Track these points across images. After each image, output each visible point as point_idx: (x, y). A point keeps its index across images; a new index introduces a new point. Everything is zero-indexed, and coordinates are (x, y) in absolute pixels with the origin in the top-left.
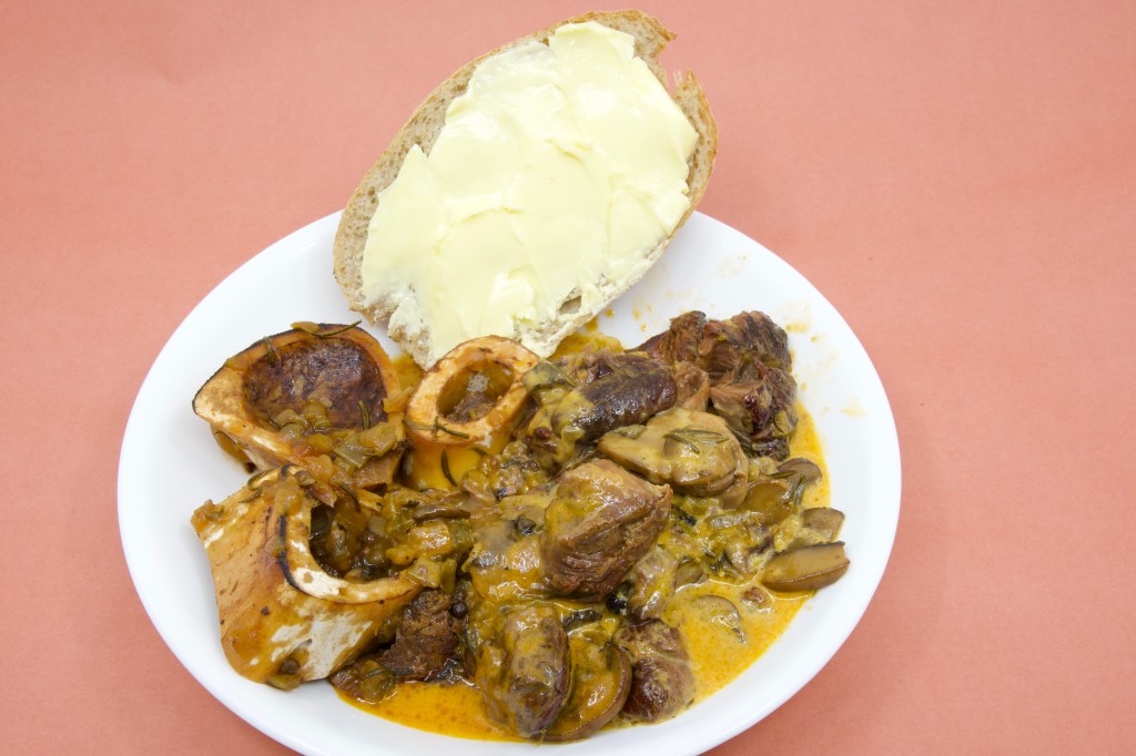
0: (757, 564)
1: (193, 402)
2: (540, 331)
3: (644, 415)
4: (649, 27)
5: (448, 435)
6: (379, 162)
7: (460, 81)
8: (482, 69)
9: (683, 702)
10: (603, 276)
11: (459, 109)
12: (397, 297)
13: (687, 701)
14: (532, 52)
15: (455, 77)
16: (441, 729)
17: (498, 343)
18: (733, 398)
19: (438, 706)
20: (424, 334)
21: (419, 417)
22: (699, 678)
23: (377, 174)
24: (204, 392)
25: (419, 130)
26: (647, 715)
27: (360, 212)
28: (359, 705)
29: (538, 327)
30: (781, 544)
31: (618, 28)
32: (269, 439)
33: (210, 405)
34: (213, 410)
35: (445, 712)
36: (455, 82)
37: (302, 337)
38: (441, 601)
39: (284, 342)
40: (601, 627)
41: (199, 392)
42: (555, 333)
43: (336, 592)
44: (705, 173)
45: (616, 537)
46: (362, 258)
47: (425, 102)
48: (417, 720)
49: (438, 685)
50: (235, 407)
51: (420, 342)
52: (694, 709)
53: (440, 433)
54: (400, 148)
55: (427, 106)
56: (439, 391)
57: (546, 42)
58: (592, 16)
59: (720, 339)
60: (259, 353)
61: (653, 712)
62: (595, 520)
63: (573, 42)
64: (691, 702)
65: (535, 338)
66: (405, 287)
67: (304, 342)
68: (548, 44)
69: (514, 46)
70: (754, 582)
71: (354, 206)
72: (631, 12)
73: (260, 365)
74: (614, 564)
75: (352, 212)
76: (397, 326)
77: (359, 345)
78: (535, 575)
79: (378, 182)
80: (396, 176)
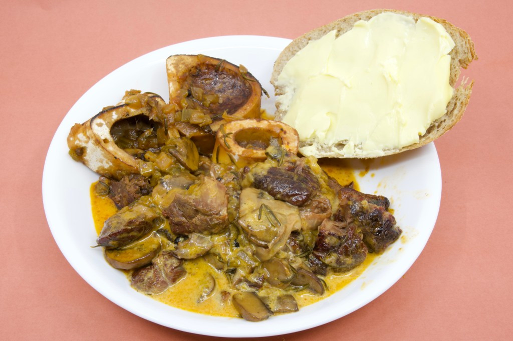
0: (243, 288)
1: (171, 56)
3: (279, 196)
4: (468, 45)
5: (224, 141)
6: (320, 28)
7: (372, 14)
8: (383, 15)
9: (148, 291)
10: (361, 144)
11: (359, 26)
12: (288, 90)
13: (150, 293)
14: (407, 22)
15: (372, 12)
17: (292, 134)
20: (285, 112)
21: (228, 128)
23: (316, 33)
24: (179, 57)
25: (343, 25)
27: (300, 44)
29: (322, 144)
30: (262, 293)
31: (452, 36)
33: (174, 62)
34: (173, 64)
36: (370, 14)
37: (237, 71)
38: (140, 182)
39: (228, 67)
41: (177, 55)
42: (326, 152)
43: (103, 138)
44: (439, 133)
45: (192, 213)
47: (353, 14)
50: (180, 69)
52: (148, 298)
55: (353, 17)
56: (247, 127)
57: (417, 20)
58: (444, 22)
60: (215, 63)
63: (425, 28)
64: (150, 295)
65: (318, 148)
66: (293, 88)
68: (416, 22)
69: (403, 14)
70: (233, 292)
71: (299, 40)
72: (464, 32)
73: (211, 67)
74: (184, 222)
75: (297, 42)
76: (279, 101)
79: (314, 36)
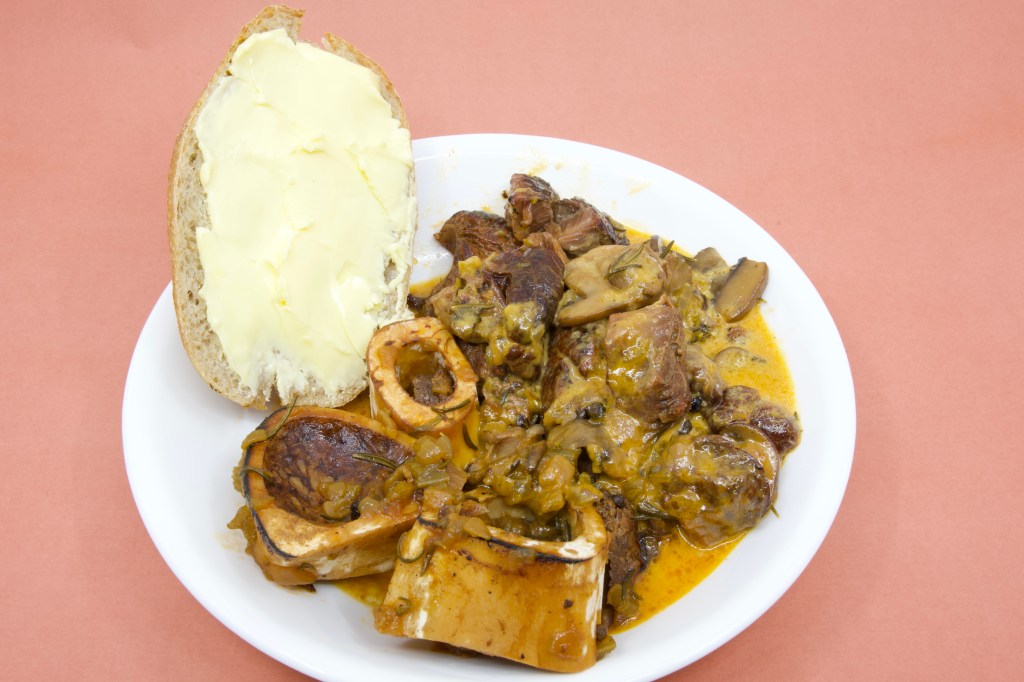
0: (713, 316)
2: (385, 309)
4: (284, 15)
5: (456, 412)
6: (178, 266)
7: (190, 151)
9: (793, 420)
10: (393, 232)
12: (270, 368)
13: (794, 418)
14: (226, 89)
15: (184, 149)
16: (692, 583)
18: (583, 232)
19: (670, 575)
20: (311, 380)
21: (420, 420)
22: (776, 401)
23: (184, 277)
24: (275, 540)
25: (188, 215)
26: (790, 444)
27: (195, 320)
28: (629, 626)
29: (382, 307)
30: (708, 293)
31: (266, 30)
32: (364, 524)
33: (292, 544)
34: (301, 544)
35: (678, 572)
36: (187, 155)
37: (261, 449)
39: (259, 461)
40: (697, 429)
42: (395, 302)
43: (591, 544)
46: (224, 357)
47: (176, 187)
48: (672, 595)
49: (652, 563)
50: (310, 529)
51: (314, 389)
53: (449, 415)
54: (185, 241)
55: (181, 190)
57: (229, 74)
58: (245, 31)
59: (535, 202)
60: (258, 484)
61: (793, 439)
62: (657, 353)
63: (251, 61)
64: (796, 416)
66: (270, 354)
67: (267, 450)
68: (232, 75)
69: (210, 92)
70: (724, 325)
72: (266, 10)
76: (288, 391)
77: (301, 419)
78: (642, 430)
79: (190, 284)
80: (200, 267)
